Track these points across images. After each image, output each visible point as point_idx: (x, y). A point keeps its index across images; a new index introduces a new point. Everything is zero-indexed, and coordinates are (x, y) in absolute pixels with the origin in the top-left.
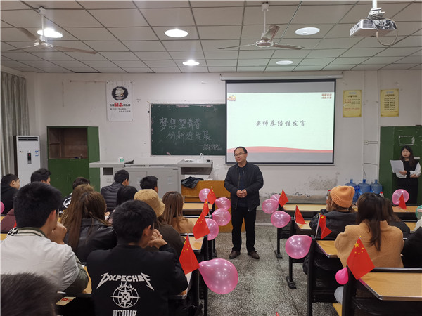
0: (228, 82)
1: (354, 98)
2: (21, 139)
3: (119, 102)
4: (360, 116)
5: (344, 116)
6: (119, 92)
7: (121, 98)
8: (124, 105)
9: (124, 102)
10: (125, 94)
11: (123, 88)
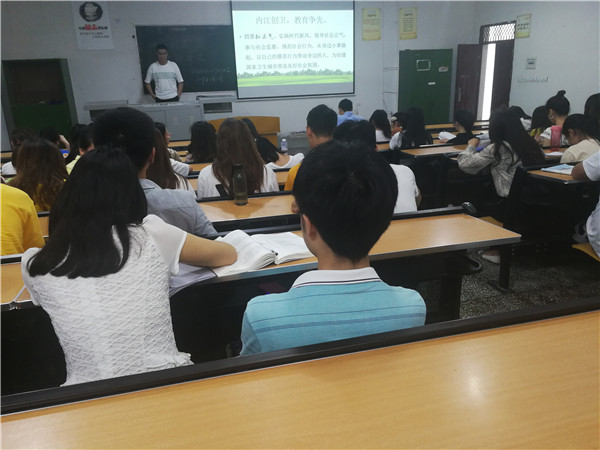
1: (373, 17)
3: (91, 23)
5: (363, 39)
6: (90, 10)
7: (93, 18)
8: (99, 28)
10: (99, 13)
11: (95, 4)
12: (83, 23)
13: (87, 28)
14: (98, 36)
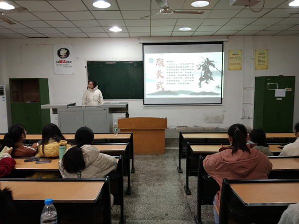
0: (144, 44)
3: (63, 59)
4: (241, 69)
5: (229, 70)
6: (63, 52)
7: (64, 57)
9: (67, 59)
10: (68, 54)
11: (66, 49)
14: (66, 66)
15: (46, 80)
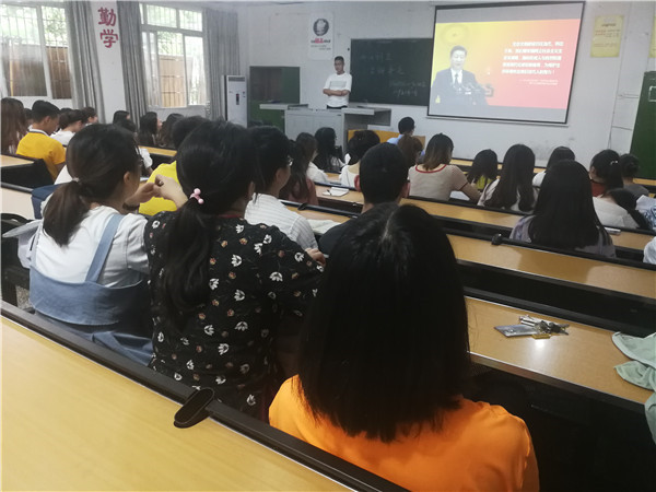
0: (438, 8)
1: (612, 28)
2: (231, 79)
4: (617, 56)
5: (592, 56)
6: (321, 26)
7: (322, 33)
8: (326, 41)
9: (325, 37)
10: (326, 28)
11: (325, 21)
12: (316, 36)
13: (316, 41)
14: (323, 48)
15: (297, 70)
